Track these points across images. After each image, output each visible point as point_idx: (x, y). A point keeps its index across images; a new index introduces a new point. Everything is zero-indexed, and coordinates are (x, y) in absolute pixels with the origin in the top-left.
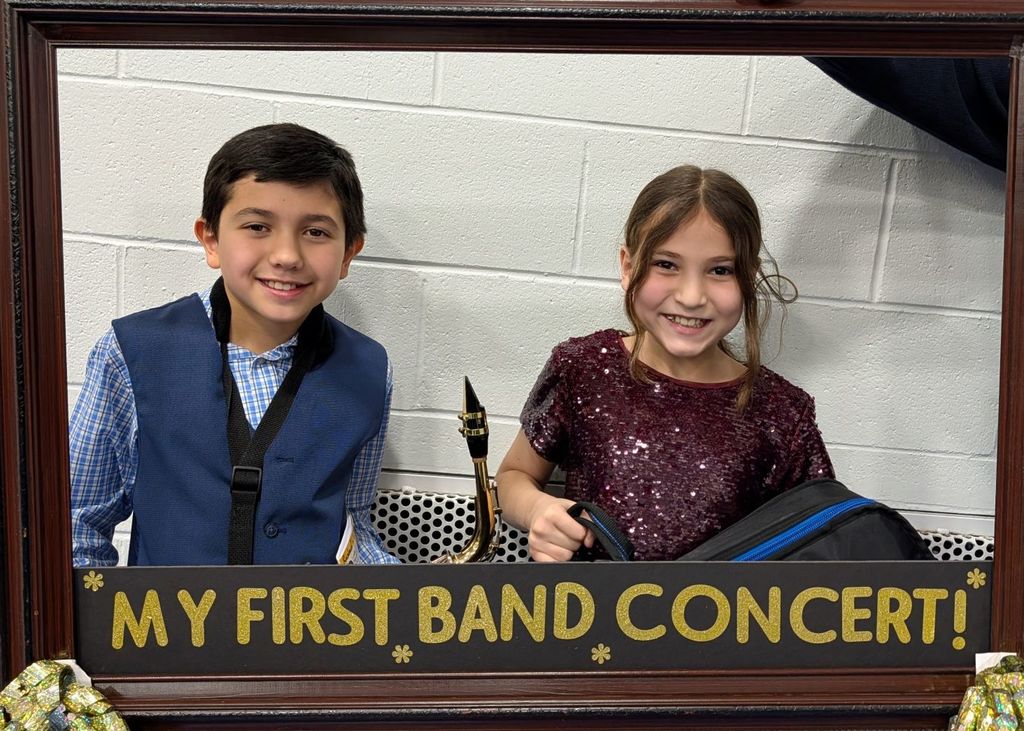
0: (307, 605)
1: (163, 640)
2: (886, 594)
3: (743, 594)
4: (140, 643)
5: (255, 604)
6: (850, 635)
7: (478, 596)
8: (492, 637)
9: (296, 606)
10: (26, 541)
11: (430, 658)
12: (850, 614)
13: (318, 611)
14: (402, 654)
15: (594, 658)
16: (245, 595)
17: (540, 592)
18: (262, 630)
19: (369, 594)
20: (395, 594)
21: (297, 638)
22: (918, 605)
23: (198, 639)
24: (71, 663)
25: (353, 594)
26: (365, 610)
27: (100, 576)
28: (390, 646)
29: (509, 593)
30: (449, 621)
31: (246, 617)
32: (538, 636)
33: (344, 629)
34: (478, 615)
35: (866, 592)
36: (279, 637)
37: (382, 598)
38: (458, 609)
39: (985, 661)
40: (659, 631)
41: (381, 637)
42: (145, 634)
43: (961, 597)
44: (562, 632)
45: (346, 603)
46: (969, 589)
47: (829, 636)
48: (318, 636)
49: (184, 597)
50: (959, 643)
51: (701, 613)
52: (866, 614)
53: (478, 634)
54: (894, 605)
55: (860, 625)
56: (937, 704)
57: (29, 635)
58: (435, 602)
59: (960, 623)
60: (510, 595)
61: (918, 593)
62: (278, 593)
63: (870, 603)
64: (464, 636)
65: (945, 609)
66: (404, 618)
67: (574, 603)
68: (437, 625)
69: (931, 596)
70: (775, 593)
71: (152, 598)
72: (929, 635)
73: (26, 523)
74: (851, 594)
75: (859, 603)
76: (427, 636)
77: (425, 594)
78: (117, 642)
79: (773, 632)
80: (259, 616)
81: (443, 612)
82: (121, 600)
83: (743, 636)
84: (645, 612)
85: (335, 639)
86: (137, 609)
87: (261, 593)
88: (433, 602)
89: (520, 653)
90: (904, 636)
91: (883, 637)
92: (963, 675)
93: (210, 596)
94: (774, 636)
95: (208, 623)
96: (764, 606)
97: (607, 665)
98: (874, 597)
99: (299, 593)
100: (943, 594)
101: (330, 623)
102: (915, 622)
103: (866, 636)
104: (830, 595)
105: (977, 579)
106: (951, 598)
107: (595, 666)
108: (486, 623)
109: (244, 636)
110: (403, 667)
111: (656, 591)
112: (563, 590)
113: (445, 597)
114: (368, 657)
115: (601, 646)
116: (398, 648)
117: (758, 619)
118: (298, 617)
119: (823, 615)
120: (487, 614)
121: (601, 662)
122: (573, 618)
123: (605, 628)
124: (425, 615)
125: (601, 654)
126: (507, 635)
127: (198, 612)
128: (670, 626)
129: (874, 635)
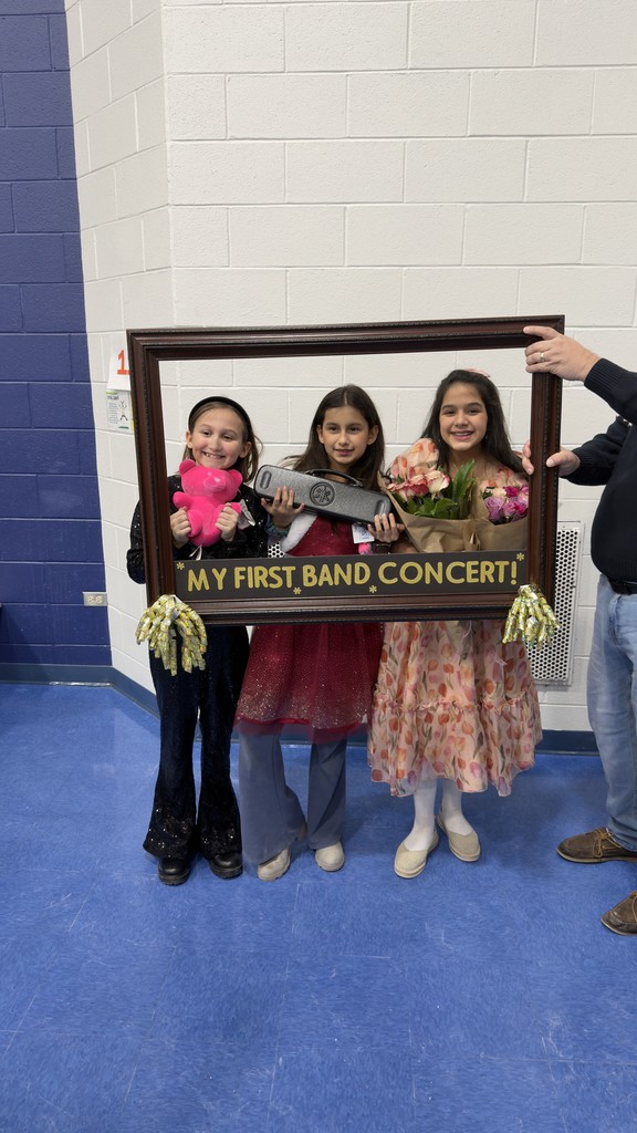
0: (261, 573)
1: (207, 587)
2: (484, 564)
3: (428, 565)
4: (199, 589)
5: (241, 573)
6: (470, 580)
7: (325, 568)
8: (331, 584)
9: (257, 573)
11: (307, 592)
12: (470, 572)
13: (265, 575)
14: (297, 591)
15: (370, 591)
16: (238, 570)
17: (349, 566)
18: (244, 583)
19: (284, 568)
20: (294, 568)
21: (257, 586)
22: (497, 568)
23: (220, 587)
24: (175, 596)
25: (278, 569)
26: (282, 574)
28: (293, 588)
29: (337, 567)
30: (315, 578)
31: (238, 578)
32: (349, 583)
33: (275, 582)
34: (325, 576)
35: (476, 563)
36: (251, 586)
37: (289, 570)
38: (318, 574)
39: (525, 588)
40: (395, 580)
41: (289, 585)
42: (201, 586)
43: (514, 564)
44: (357, 581)
45: (275, 572)
46: (517, 561)
47: (462, 580)
48: (266, 585)
49: (214, 571)
50: (514, 582)
51: (411, 573)
52: (476, 571)
53: (326, 583)
54: (487, 568)
55: (474, 576)
56: (505, 604)
57: (158, 585)
58: (309, 571)
59: (514, 575)
61: (497, 563)
62: (250, 569)
63: (478, 567)
64: (320, 584)
66: (297, 577)
67: (362, 570)
68: (310, 580)
69: (502, 564)
70: (440, 565)
71: (203, 571)
72: (501, 580)
73: (157, 543)
74: (470, 564)
75: (474, 567)
76: (306, 584)
77: (305, 568)
78: (190, 589)
79: (440, 580)
80: (243, 577)
81: (312, 574)
82: (191, 572)
83: (428, 581)
84: (389, 573)
85: (272, 586)
86: (197, 578)
87: (243, 569)
89: (342, 589)
90: (492, 580)
91: (483, 581)
92: (515, 593)
93: (224, 570)
94: (440, 581)
95: (225, 581)
96: (436, 570)
97: (375, 593)
98: (479, 565)
99: (257, 569)
100: (507, 563)
101: (270, 580)
102: (496, 574)
103: (476, 580)
104: (462, 565)
105: (520, 557)
106: (510, 565)
107: (371, 593)
108: (329, 579)
109: (237, 585)
110: (298, 595)
111: (394, 565)
112: (358, 565)
113: (313, 569)
114: (284, 592)
115: (373, 586)
116: (296, 589)
117: (434, 575)
118: (258, 578)
119: (459, 572)
120: (329, 575)
121: (373, 592)
122: (362, 577)
123: (374, 579)
124: (306, 576)
125: (373, 589)
126: (337, 583)
127: (220, 577)
128: (399, 578)
129: (480, 580)
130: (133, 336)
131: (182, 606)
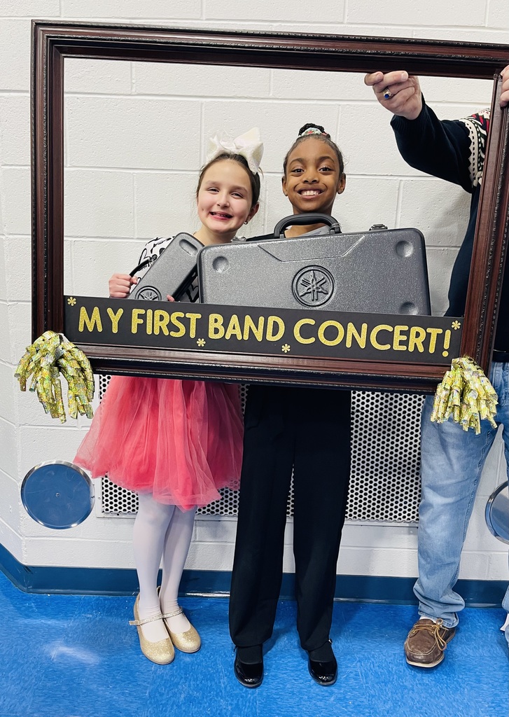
0: (162, 318)
1: (100, 329)
2: (414, 330)
3: (351, 326)
4: (91, 329)
5: (140, 316)
6: (397, 347)
7: (234, 319)
8: (239, 338)
9: (157, 318)
10: (46, 279)
11: (213, 346)
12: (397, 338)
13: (166, 321)
14: (201, 342)
15: (283, 350)
16: (136, 312)
17: (262, 319)
18: (142, 327)
19: (188, 315)
20: (199, 316)
21: (157, 332)
22: (428, 335)
23: (115, 330)
24: (62, 334)
25: (181, 315)
26: (186, 322)
27: (75, 299)
28: (196, 338)
29: (248, 319)
30: (222, 330)
31: (136, 321)
32: (259, 338)
33: (177, 330)
34: (234, 328)
35: (406, 328)
36: (149, 332)
37: (194, 317)
38: (226, 325)
40: (312, 340)
41: (193, 335)
42: (93, 326)
43: (448, 333)
44: (269, 338)
45: (178, 318)
46: (452, 330)
47: (388, 347)
48: (166, 332)
49: (110, 311)
50: (445, 354)
52: (404, 338)
53: (234, 336)
54: (418, 335)
55: (401, 343)
56: (434, 377)
57: (46, 319)
58: (216, 321)
59: (447, 345)
60: (248, 320)
61: (429, 330)
62: (150, 312)
63: (407, 333)
64: (228, 337)
65: (440, 338)
67: (276, 325)
68: (216, 331)
69: (435, 332)
70: (365, 326)
71: (96, 310)
72: (432, 350)
74: (398, 328)
75: (402, 333)
76: (212, 335)
77: (212, 317)
78: (81, 329)
79: (362, 343)
80: (141, 321)
81: (219, 325)
82: (83, 310)
83: (349, 344)
85: (173, 334)
86: (90, 316)
87: (142, 312)
89: (252, 346)
90: (421, 349)
91: (411, 349)
92: (447, 365)
93: (121, 311)
94: (362, 345)
95: (120, 323)
96: (359, 331)
97: (288, 353)
98: (409, 330)
99: (158, 313)
100: (440, 331)
101: (171, 327)
102: (426, 343)
103: (404, 348)
104: (390, 329)
105: (456, 325)
106: (444, 334)
107: (283, 353)
108: (238, 332)
109: (134, 330)
110: (201, 348)
111: (312, 322)
112: (271, 319)
113: (220, 319)
114: (186, 343)
115: (286, 345)
116: (199, 339)
117: (356, 338)
118: (158, 324)
119: (385, 337)
120: (238, 327)
121: (286, 352)
122: (275, 333)
123: (289, 337)
124: (212, 326)
125: (286, 348)
126: (246, 337)
127: (115, 318)
128: (317, 338)
129: (408, 348)
130: (37, 25)
131: (68, 345)
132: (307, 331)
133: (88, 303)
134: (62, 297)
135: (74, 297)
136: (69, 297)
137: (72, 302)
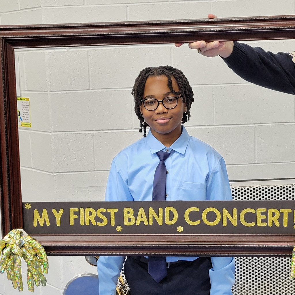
0: (90, 214)
1: (48, 224)
2: (271, 211)
3: (225, 211)
4: (42, 224)
5: (75, 213)
6: (260, 224)
7: (141, 211)
8: (146, 224)
9: (87, 214)
10: (9, 194)
11: (127, 230)
12: (259, 217)
13: (94, 215)
14: (119, 229)
15: (178, 230)
16: (72, 210)
17: (161, 210)
18: (77, 221)
19: (109, 210)
20: (116, 210)
21: (88, 224)
22: (282, 214)
23: (58, 224)
24: (22, 230)
25: (104, 210)
26: (108, 215)
27: (30, 205)
28: (115, 227)
30: (133, 219)
31: (72, 217)
32: (160, 223)
33: (101, 221)
34: (142, 217)
35: (264, 210)
36: (82, 223)
37: (113, 211)
38: (136, 215)
40: (198, 222)
41: (113, 224)
42: (43, 222)
44: (168, 222)
45: (102, 213)
47: (253, 224)
48: (94, 223)
49: (54, 211)
51: (211, 217)
52: (264, 217)
53: (142, 223)
54: (274, 214)
55: (263, 221)
57: (11, 221)
58: (129, 213)
60: (151, 211)
61: (282, 210)
62: (82, 210)
63: (266, 214)
64: (138, 223)
65: (291, 216)
66: (119, 217)
67: (171, 213)
68: (129, 220)
69: (286, 212)
70: (235, 211)
71: (45, 211)
72: (285, 225)
73: (9, 188)
74: (259, 211)
75: (262, 214)
76: (126, 223)
77: (126, 210)
78: (35, 225)
79: (235, 224)
80: (76, 217)
81: (131, 216)
82: (36, 212)
83: (225, 224)
85: (99, 224)
86: (41, 215)
87: (76, 210)
88: (128, 213)
89: (155, 229)
90: (278, 225)
91: (270, 225)
93: (62, 211)
95: (62, 219)
96: (231, 214)
97: (182, 232)
98: (267, 211)
99: (88, 210)
100: (290, 211)
101: (97, 219)
102: (281, 220)
103: (265, 224)
104: (253, 211)
106: (293, 212)
107: (178, 233)
108: (144, 219)
109: (72, 223)
110: (119, 233)
111: (197, 209)
112: (168, 209)
113: (132, 211)
114: (109, 230)
115: (180, 227)
116: (118, 227)
117: (230, 219)
118: (88, 217)
119: (251, 217)
120: (144, 217)
121: (180, 232)
122: (171, 218)
123: (181, 221)
124: (126, 216)
125: (180, 229)
126: (151, 223)
127: (58, 215)
128: (202, 221)
129: (268, 224)
131: (27, 238)
132: (194, 216)
133: (39, 206)
134: (21, 204)
135: (29, 203)
136: (26, 203)
137: (28, 207)
